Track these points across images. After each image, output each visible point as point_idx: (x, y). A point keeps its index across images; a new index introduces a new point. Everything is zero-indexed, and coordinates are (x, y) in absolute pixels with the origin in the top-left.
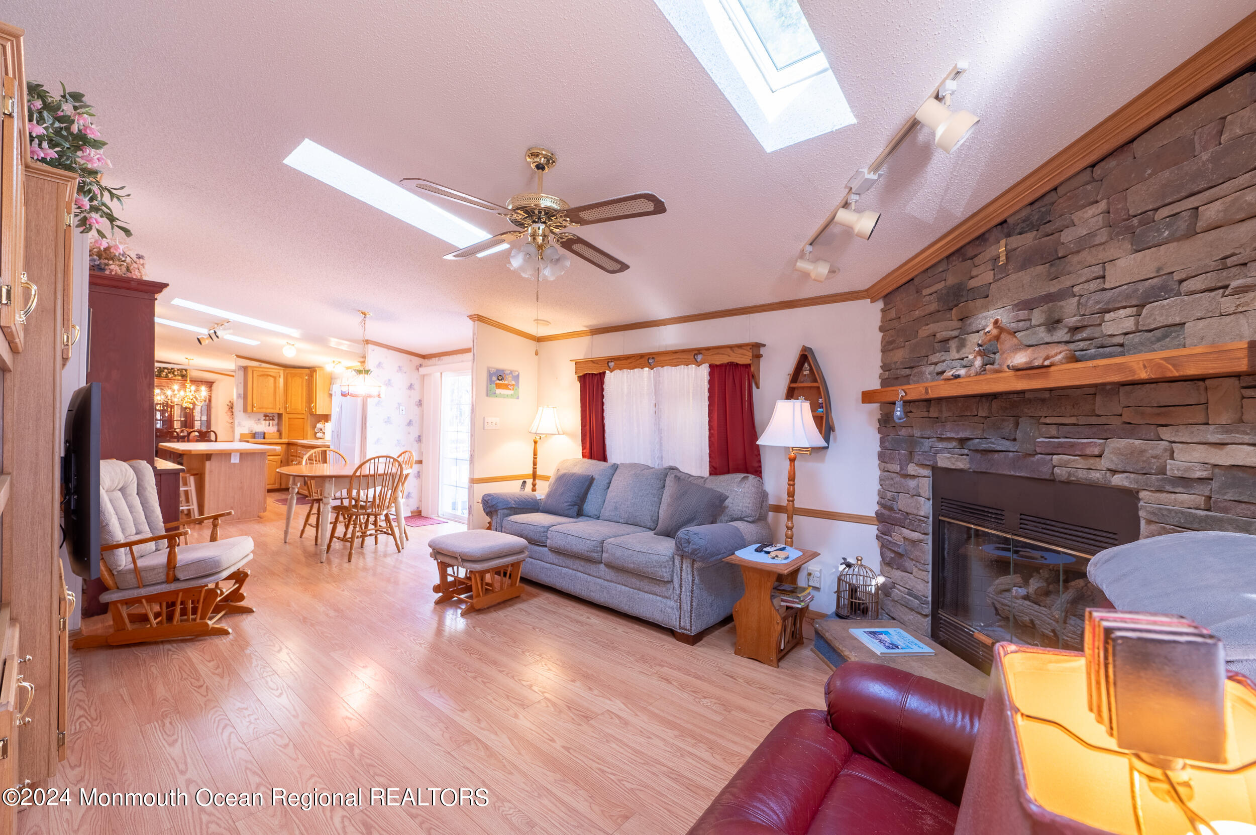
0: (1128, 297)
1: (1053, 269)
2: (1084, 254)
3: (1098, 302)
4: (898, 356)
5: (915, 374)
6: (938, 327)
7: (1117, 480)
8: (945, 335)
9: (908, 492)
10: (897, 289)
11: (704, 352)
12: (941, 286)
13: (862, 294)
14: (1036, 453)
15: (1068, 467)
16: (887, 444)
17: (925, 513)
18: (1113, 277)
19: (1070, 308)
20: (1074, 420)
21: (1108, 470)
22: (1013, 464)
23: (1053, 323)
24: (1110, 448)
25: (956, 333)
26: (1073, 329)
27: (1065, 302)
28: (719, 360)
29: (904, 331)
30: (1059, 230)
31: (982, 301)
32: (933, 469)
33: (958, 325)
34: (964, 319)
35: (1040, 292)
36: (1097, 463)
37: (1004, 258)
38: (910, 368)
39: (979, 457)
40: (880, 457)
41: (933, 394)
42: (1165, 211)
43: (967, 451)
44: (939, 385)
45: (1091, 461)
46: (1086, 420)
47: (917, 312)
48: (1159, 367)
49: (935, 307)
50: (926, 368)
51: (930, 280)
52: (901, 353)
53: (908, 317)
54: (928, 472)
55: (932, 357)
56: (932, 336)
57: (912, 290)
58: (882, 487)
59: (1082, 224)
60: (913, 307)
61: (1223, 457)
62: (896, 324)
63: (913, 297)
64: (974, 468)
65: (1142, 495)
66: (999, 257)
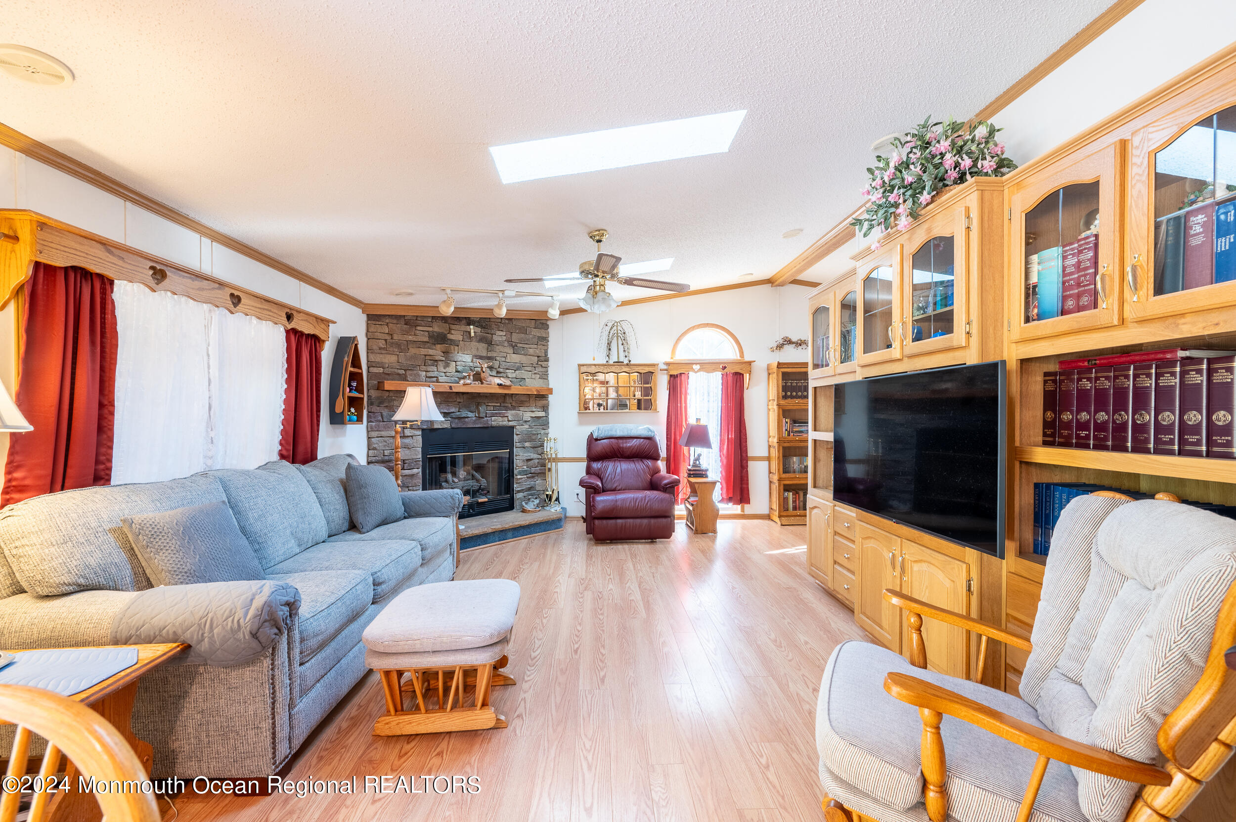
0: (513, 367)
1: (489, 348)
2: (499, 347)
3: (505, 366)
4: (390, 359)
5: (411, 375)
6: (431, 352)
7: (511, 424)
8: (437, 358)
9: (406, 447)
10: (389, 315)
11: (295, 313)
12: (430, 329)
13: (363, 306)
14: (486, 417)
15: (497, 421)
16: (380, 418)
17: (420, 456)
18: (509, 359)
19: (496, 364)
20: (499, 404)
21: (509, 421)
22: (474, 422)
23: (491, 368)
24: (510, 414)
25: (444, 359)
26: (498, 372)
27: (494, 362)
28: (307, 328)
29: (398, 345)
30: (492, 334)
31: (456, 347)
32: (423, 430)
33: (443, 355)
34: (446, 353)
35: (485, 355)
36: (506, 419)
37: (473, 334)
38: (405, 370)
39: (457, 420)
40: (371, 428)
41: (454, 390)
42: (521, 345)
43: (449, 419)
44: (460, 386)
45: (504, 418)
46: (502, 405)
47: (410, 337)
48: (537, 391)
49: (426, 339)
50: (420, 373)
51: (422, 322)
52: (393, 359)
53: (400, 337)
54: (420, 433)
55: (424, 367)
56: (425, 355)
57: (402, 321)
58: (375, 449)
59: (499, 336)
60: (407, 333)
61: (533, 415)
62: (388, 337)
63: (405, 326)
64: (453, 426)
65: (517, 427)
66: (470, 333)
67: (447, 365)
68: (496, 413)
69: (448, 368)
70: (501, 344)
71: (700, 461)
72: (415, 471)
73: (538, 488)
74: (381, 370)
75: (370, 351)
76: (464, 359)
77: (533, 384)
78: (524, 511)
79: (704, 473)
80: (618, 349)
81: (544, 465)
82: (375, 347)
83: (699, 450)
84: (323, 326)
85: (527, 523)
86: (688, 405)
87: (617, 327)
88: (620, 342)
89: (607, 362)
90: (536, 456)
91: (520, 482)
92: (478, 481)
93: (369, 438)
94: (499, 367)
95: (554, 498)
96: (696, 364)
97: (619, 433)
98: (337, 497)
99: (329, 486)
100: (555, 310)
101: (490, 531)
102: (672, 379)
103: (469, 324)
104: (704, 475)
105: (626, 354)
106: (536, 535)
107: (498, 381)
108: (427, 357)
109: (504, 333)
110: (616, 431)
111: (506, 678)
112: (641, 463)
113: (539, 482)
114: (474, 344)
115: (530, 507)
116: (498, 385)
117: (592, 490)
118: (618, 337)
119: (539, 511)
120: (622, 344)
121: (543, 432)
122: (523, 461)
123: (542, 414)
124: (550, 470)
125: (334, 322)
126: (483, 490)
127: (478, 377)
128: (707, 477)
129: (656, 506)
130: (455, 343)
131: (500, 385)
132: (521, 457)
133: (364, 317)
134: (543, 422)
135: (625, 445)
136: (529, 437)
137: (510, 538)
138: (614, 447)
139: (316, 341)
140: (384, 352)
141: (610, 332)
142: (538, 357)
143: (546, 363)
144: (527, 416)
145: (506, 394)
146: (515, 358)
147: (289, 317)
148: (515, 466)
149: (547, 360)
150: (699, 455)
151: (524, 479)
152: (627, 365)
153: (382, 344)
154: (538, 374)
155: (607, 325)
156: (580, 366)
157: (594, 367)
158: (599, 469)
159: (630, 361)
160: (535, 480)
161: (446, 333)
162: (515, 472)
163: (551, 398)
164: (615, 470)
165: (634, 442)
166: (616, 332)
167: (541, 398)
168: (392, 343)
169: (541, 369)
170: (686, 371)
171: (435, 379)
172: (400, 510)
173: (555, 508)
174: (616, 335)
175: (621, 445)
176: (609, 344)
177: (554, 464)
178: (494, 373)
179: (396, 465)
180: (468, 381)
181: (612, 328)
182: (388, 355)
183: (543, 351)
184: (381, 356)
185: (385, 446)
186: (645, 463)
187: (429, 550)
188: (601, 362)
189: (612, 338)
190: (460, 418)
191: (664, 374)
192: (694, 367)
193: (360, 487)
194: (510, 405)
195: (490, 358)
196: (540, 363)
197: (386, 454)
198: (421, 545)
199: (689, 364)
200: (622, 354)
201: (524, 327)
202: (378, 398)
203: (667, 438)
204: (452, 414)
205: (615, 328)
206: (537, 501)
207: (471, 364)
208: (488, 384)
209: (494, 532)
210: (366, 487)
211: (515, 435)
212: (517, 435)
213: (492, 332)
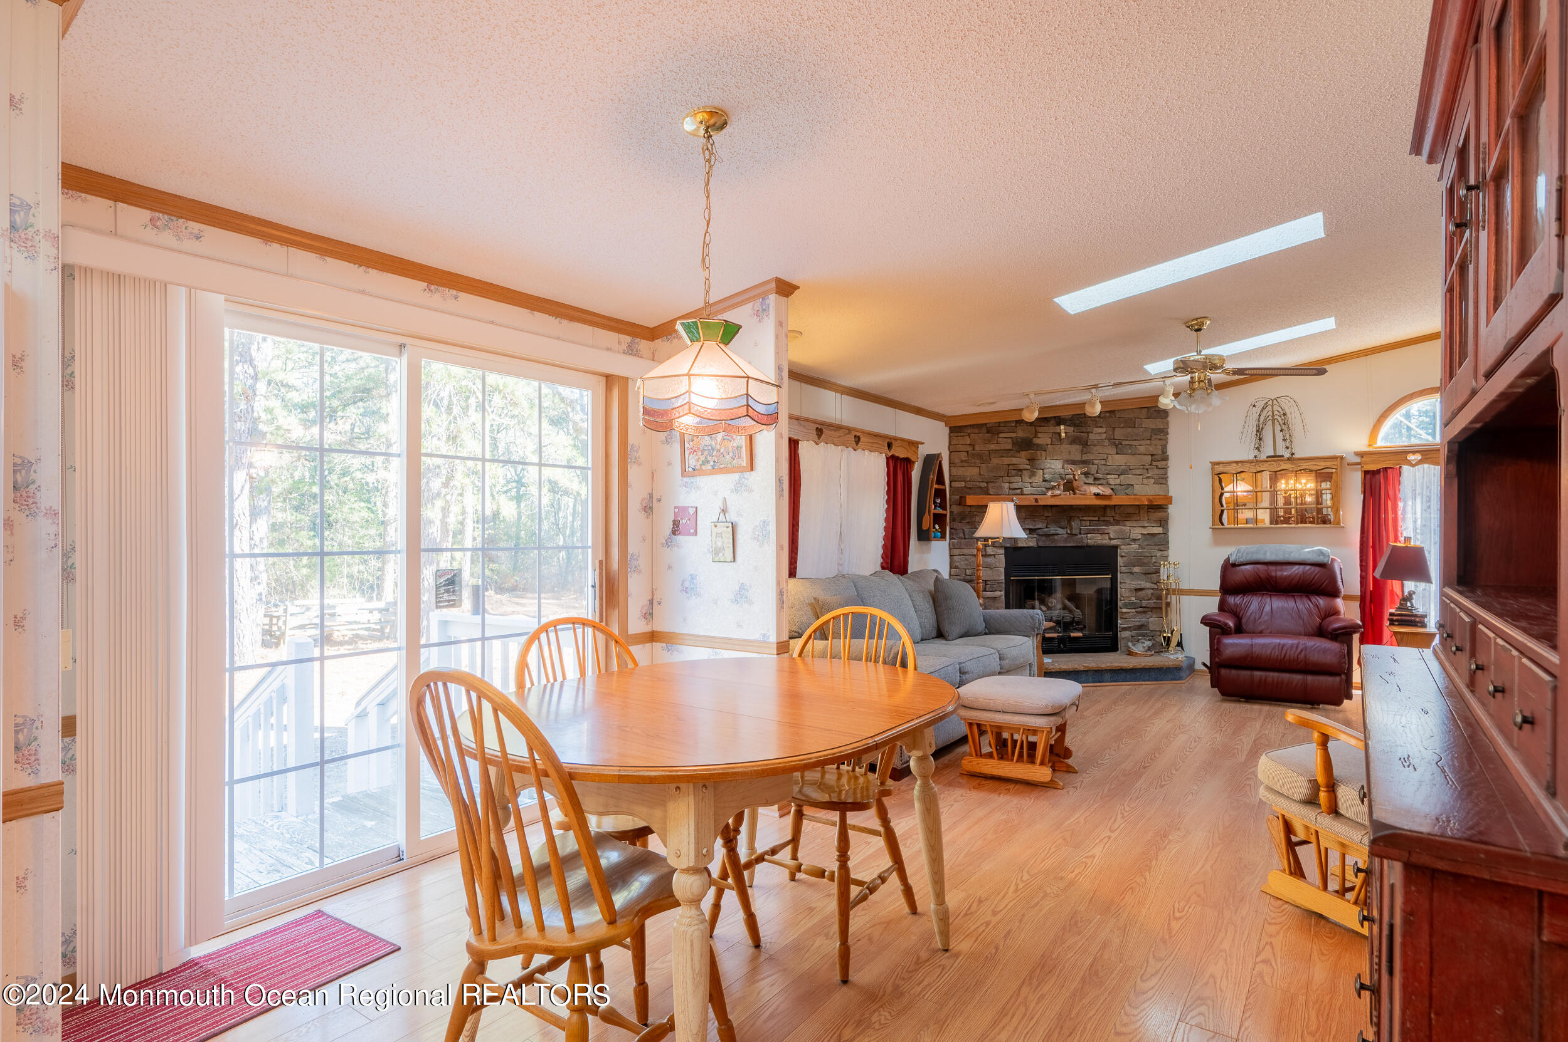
0: (1116, 471)
1: (1085, 449)
2: (1098, 447)
3: (1106, 470)
4: (971, 472)
5: (993, 488)
6: (1014, 460)
7: (1113, 542)
8: (1021, 467)
9: (988, 567)
10: (970, 425)
11: (893, 441)
12: (1014, 435)
13: (945, 419)
14: (1080, 534)
15: (1094, 539)
16: (962, 535)
17: (1003, 578)
18: (1110, 461)
19: (1093, 469)
20: (1097, 519)
21: (1110, 539)
22: (1066, 540)
23: (1086, 474)
24: (1113, 530)
25: (1029, 467)
26: (1095, 479)
27: (1091, 466)
28: (901, 453)
29: (980, 456)
30: (1088, 433)
31: (1044, 453)
32: (1006, 548)
33: (1027, 462)
34: (1032, 460)
35: (1078, 458)
36: (1107, 537)
37: (1063, 435)
38: (987, 483)
39: (1044, 538)
40: (954, 545)
41: (1041, 503)
42: (1127, 443)
43: (1036, 536)
44: (1047, 498)
45: (1104, 536)
46: (1102, 519)
47: (992, 446)
48: (1149, 500)
49: (1009, 447)
50: (1003, 484)
51: (1005, 428)
52: (975, 471)
53: (982, 448)
54: (1002, 551)
55: (1007, 478)
56: (1008, 465)
57: (984, 430)
58: (956, 567)
59: (1097, 434)
60: (989, 442)
61: (1145, 531)
62: (969, 449)
63: (987, 435)
64: (1040, 544)
65: (1123, 547)
66: (1059, 434)
67: (1033, 474)
68: (1093, 529)
69: (1034, 478)
70: (1100, 443)
71: (1413, 601)
72: (998, 593)
73: (1152, 627)
74: (963, 484)
75: (952, 465)
76: (1054, 465)
77: (1144, 490)
78: (1130, 653)
79: (1418, 619)
80: (1274, 437)
81: (1159, 598)
82: (957, 461)
83: (1410, 585)
84: (913, 448)
85: (1131, 666)
86: (1400, 516)
87: (1272, 406)
88: (1278, 428)
89: (1255, 457)
90: (1148, 585)
91: (1126, 618)
92: (1070, 611)
93: (951, 556)
94: (1097, 473)
95: (1174, 643)
96: (1414, 452)
97: (1269, 557)
98: (928, 606)
99: (921, 595)
100: (1167, 398)
101: (1082, 668)
102: (1368, 477)
103: (1059, 424)
104: (1419, 622)
105: (1288, 445)
106: (1144, 683)
107: (1094, 490)
108: (1011, 467)
109: (1103, 430)
110: (1265, 554)
111: (1069, 766)
112: (1306, 600)
113: (1153, 620)
114: (1065, 447)
115: (1138, 648)
116: (1095, 494)
117: (1219, 630)
118: (1273, 420)
119: (1152, 655)
120: (1281, 430)
121: (1159, 554)
122: (1131, 590)
123: (1159, 530)
124: (1168, 604)
125: (922, 443)
126: (1078, 623)
127: (1069, 486)
128: (1424, 626)
129: (1315, 657)
130: (1041, 448)
131: (1097, 495)
132: (1126, 586)
133: (947, 430)
134: (1162, 542)
135: (1279, 574)
136: (1139, 560)
137: (1108, 682)
138: (1261, 575)
139: (908, 463)
140: (965, 464)
141: (1260, 415)
142: (1152, 455)
143: (1164, 463)
144: (1137, 533)
145: (1106, 506)
146: (1119, 460)
147: (890, 446)
148: (1119, 596)
149: (1165, 459)
150: (1411, 594)
151: (1132, 614)
152: (1288, 459)
153: (963, 456)
154: (1153, 478)
155: (1254, 406)
156: (1214, 464)
157: (1235, 465)
158: (1236, 605)
159: (1293, 454)
160: (1148, 616)
161: (1032, 437)
162: (1120, 604)
163: (1172, 509)
164: (1261, 609)
165: (1295, 569)
166: (1270, 413)
167: (1157, 509)
168: (973, 455)
169: (1156, 471)
170: (1393, 464)
171: (1019, 491)
172: (981, 626)
173: (1176, 656)
174: (1270, 417)
175: (1273, 574)
176: (1259, 432)
177: (1174, 597)
178: (1091, 480)
179: (978, 583)
180: (1058, 492)
181: (1263, 409)
182: (970, 468)
183: (1160, 447)
184: (963, 469)
185: (966, 565)
186: (1313, 600)
187: (1007, 661)
188: (1245, 458)
189: (1265, 423)
190: (1047, 535)
191: (1356, 470)
192: (1411, 457)
193: (946, 598)
194: (1112, 520)
195: (1084, 462)
196: (1154, 463)
197: (968, 574)
198: (999, 654)
199: (1401, 455)
200: (1280, 444)
201: (1131, 419)
202: (960, 514)
203: (1361, 566)
204: (1039, 531)
205: (1269, 408)
206: (1148, 643)
207: (1062, 471)
208: (1082, 494)
209: (1087, 671)
210: (951, 599)
211: (1119, 558)
212: (1122, 556)
213: (1088, 430)
